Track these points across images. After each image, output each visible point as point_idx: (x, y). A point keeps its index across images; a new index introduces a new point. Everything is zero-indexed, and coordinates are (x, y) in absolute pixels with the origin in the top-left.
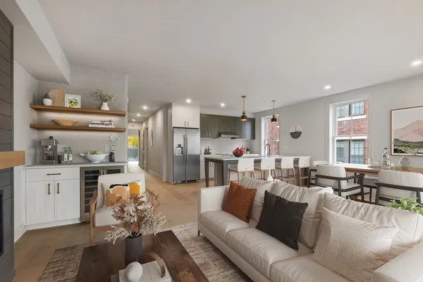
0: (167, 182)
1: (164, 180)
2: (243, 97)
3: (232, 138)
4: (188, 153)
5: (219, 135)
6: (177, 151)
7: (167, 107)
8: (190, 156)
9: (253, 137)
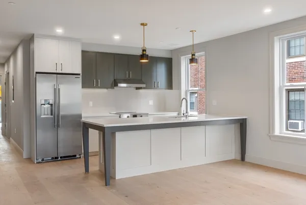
0: (30, 160)
1: (25, 156)
2: (142, 24)
3: (137, 88)
4: (62, 113)
5: (115, 84)
6: (44, 111)
7: (28, 42)
8: (64, 117)
9: (170, 86)
